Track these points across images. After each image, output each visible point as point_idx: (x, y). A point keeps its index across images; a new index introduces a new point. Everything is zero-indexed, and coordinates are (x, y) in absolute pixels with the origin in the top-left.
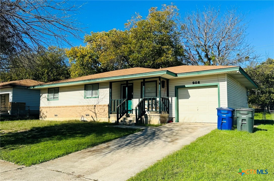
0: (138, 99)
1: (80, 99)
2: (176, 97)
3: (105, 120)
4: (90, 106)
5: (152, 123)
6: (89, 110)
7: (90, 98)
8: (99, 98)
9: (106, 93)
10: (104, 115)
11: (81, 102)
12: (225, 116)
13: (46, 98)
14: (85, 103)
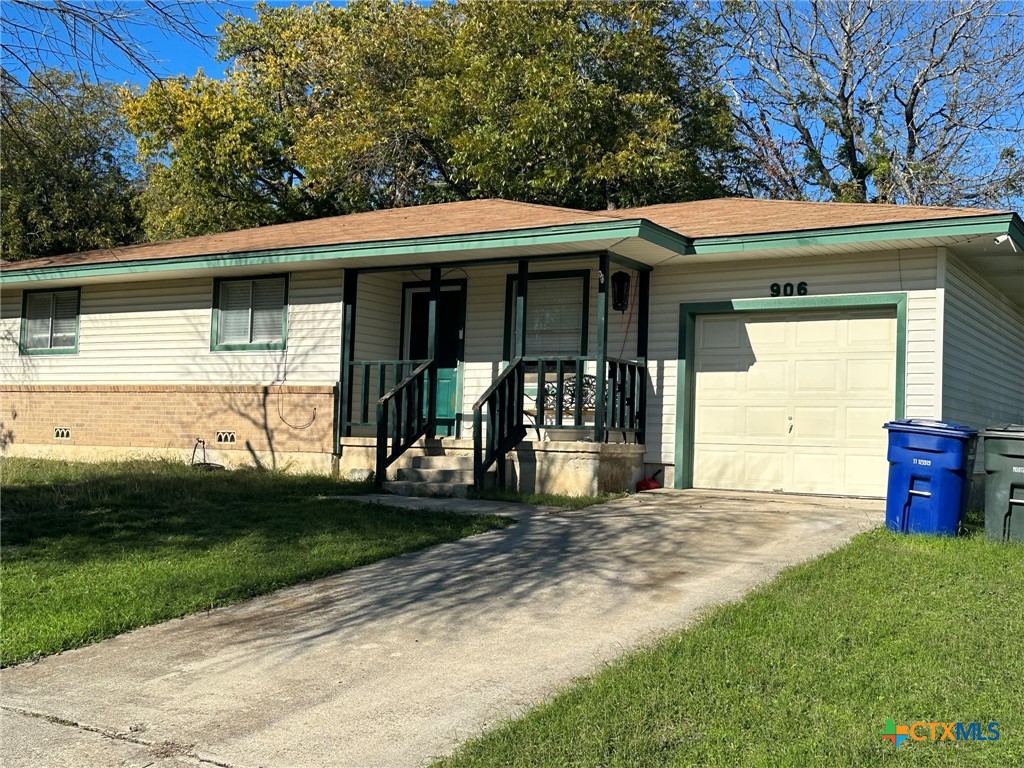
0: (489, 365)
1: (190, 353)
2: (684, 362)
3: (313, 463)
4: (241, 389)
5: (554, 490)
6: (232, 409)
7: (243, 348)
8: (290, 351)
9: (324, 325)
10: (312, 440)
11: (194, 368)
12: (928, 463)
13: (11, 342)
14: (213, 376)
